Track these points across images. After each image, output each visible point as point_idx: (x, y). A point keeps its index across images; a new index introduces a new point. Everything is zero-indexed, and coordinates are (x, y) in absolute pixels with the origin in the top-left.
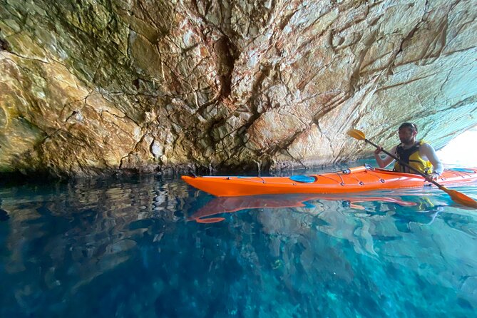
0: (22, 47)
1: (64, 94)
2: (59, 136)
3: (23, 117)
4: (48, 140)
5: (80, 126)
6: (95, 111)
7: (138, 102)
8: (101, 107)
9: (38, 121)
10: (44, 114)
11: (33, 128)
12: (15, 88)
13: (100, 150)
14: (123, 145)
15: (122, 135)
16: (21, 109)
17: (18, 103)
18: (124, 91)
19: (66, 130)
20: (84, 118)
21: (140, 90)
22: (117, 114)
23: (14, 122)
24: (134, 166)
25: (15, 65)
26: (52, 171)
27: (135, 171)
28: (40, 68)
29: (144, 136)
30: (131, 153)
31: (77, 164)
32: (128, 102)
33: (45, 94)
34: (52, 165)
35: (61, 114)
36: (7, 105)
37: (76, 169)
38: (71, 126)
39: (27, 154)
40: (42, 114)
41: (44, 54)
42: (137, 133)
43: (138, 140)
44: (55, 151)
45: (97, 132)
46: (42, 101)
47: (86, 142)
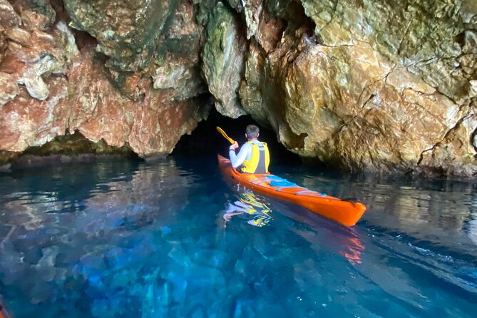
0: (332, 36)
1: (365, 76)
2: (354, 123)
3: (326, 107)
4: (345, 128)
5: (377, 111)
6: (396, 91)
7: (460, 67)
8: (404, 84)
9: (338, 109)
10: (344, 101)
11: (334, 116)
12: (323, 79)
13: (396, 140)
14: (426, 133)
15: (428, 119)
16: (326, 99)
17: (325, 93)
18: (438, 56)
19: (362, 116)
20: (382, 101)
21: (466, 47)
22: (423, 91)
23: (320, 111)
24: (439, 163)
25: (325, 56)
26: (345, 160)
27: (440, 171)
28: (345, 54)
29: (462, 120)
30: (438, 144)
31: (369, 155)
32: (443, 71)
33: (347, 80)
34: (345, 154)
35: (359, 100)
36: (317, 97)
37: (367, 160)
38: (368, 112)
39: (326, 142)
40: (342, 102)
41: (350, 37)
42: (451, 114)
43: (452, 126)
44: (349, 140)
45: (394, 117)
46: (344, 88)
47: (381, 130)
